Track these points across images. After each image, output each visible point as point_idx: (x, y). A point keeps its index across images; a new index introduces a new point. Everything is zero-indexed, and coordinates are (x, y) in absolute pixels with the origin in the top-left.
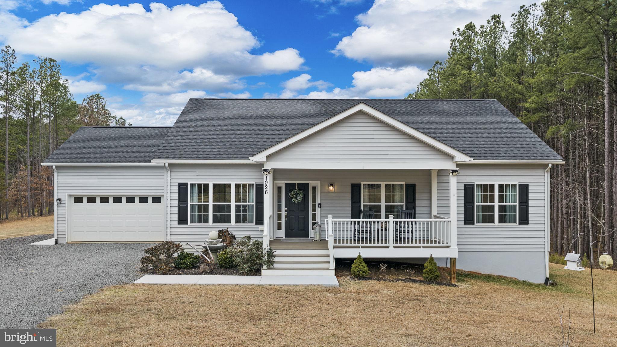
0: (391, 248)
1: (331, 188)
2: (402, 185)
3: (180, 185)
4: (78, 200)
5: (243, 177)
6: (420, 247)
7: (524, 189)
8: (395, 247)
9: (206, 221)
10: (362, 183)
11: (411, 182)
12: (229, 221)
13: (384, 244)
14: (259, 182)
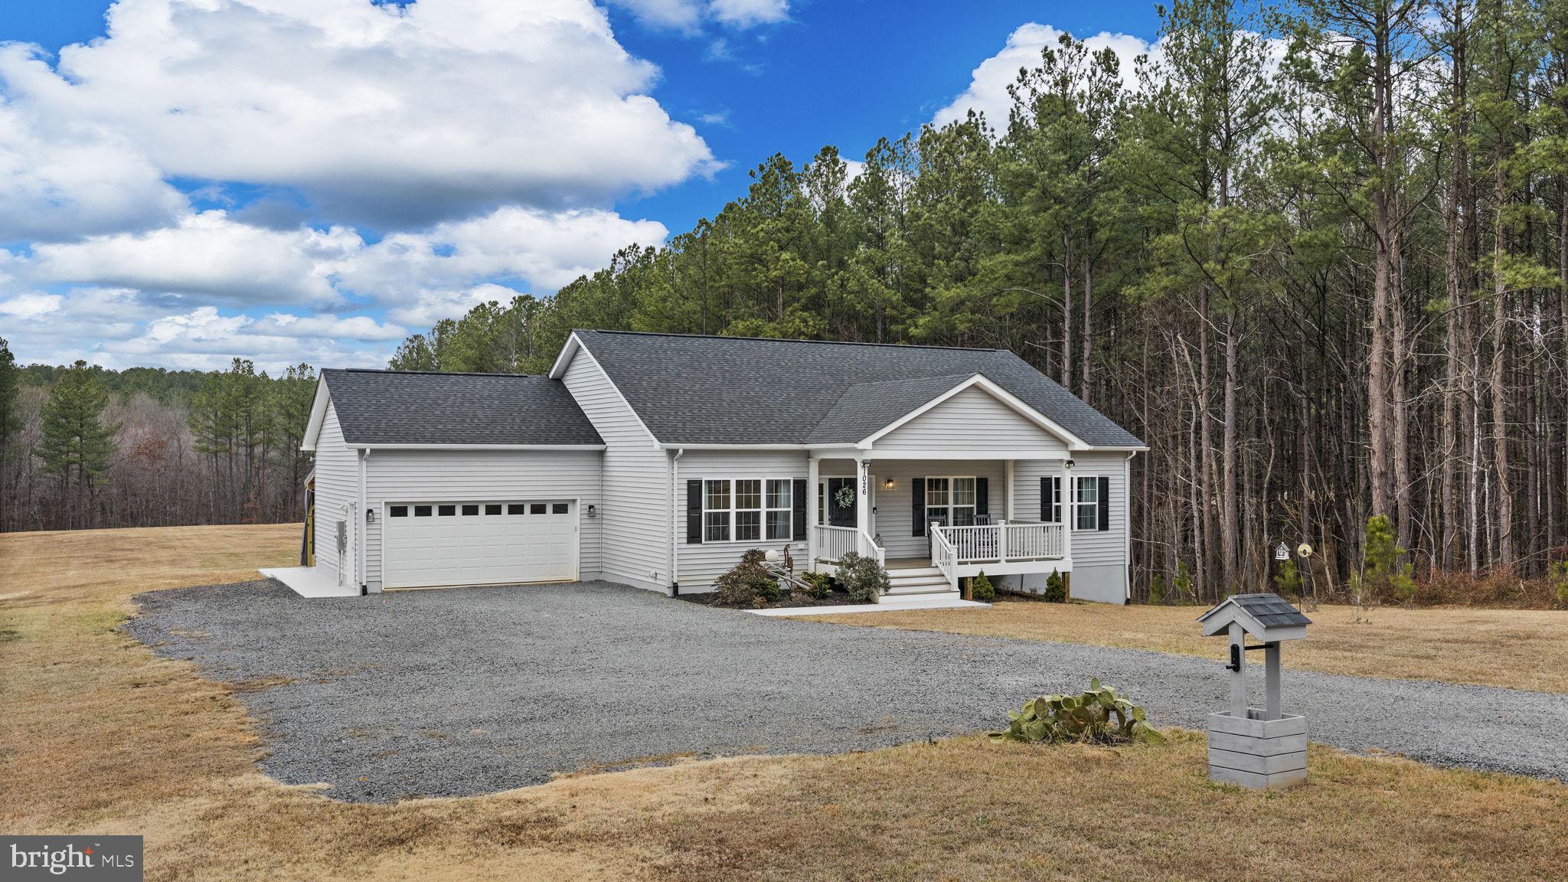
0: (1003, 562)
1: (891, 485)
2: (972, 480)
3: (690, 483)
4: (398, 511)
5: (776, 470)
6: (1031, 560)
7: (1104, 482)
8: (1007, 561)
9: (726, 537)
10: (927, 478)
11: (982, 475)
12: (757, 536)
13: (994, 558)
14: (800, 476)
